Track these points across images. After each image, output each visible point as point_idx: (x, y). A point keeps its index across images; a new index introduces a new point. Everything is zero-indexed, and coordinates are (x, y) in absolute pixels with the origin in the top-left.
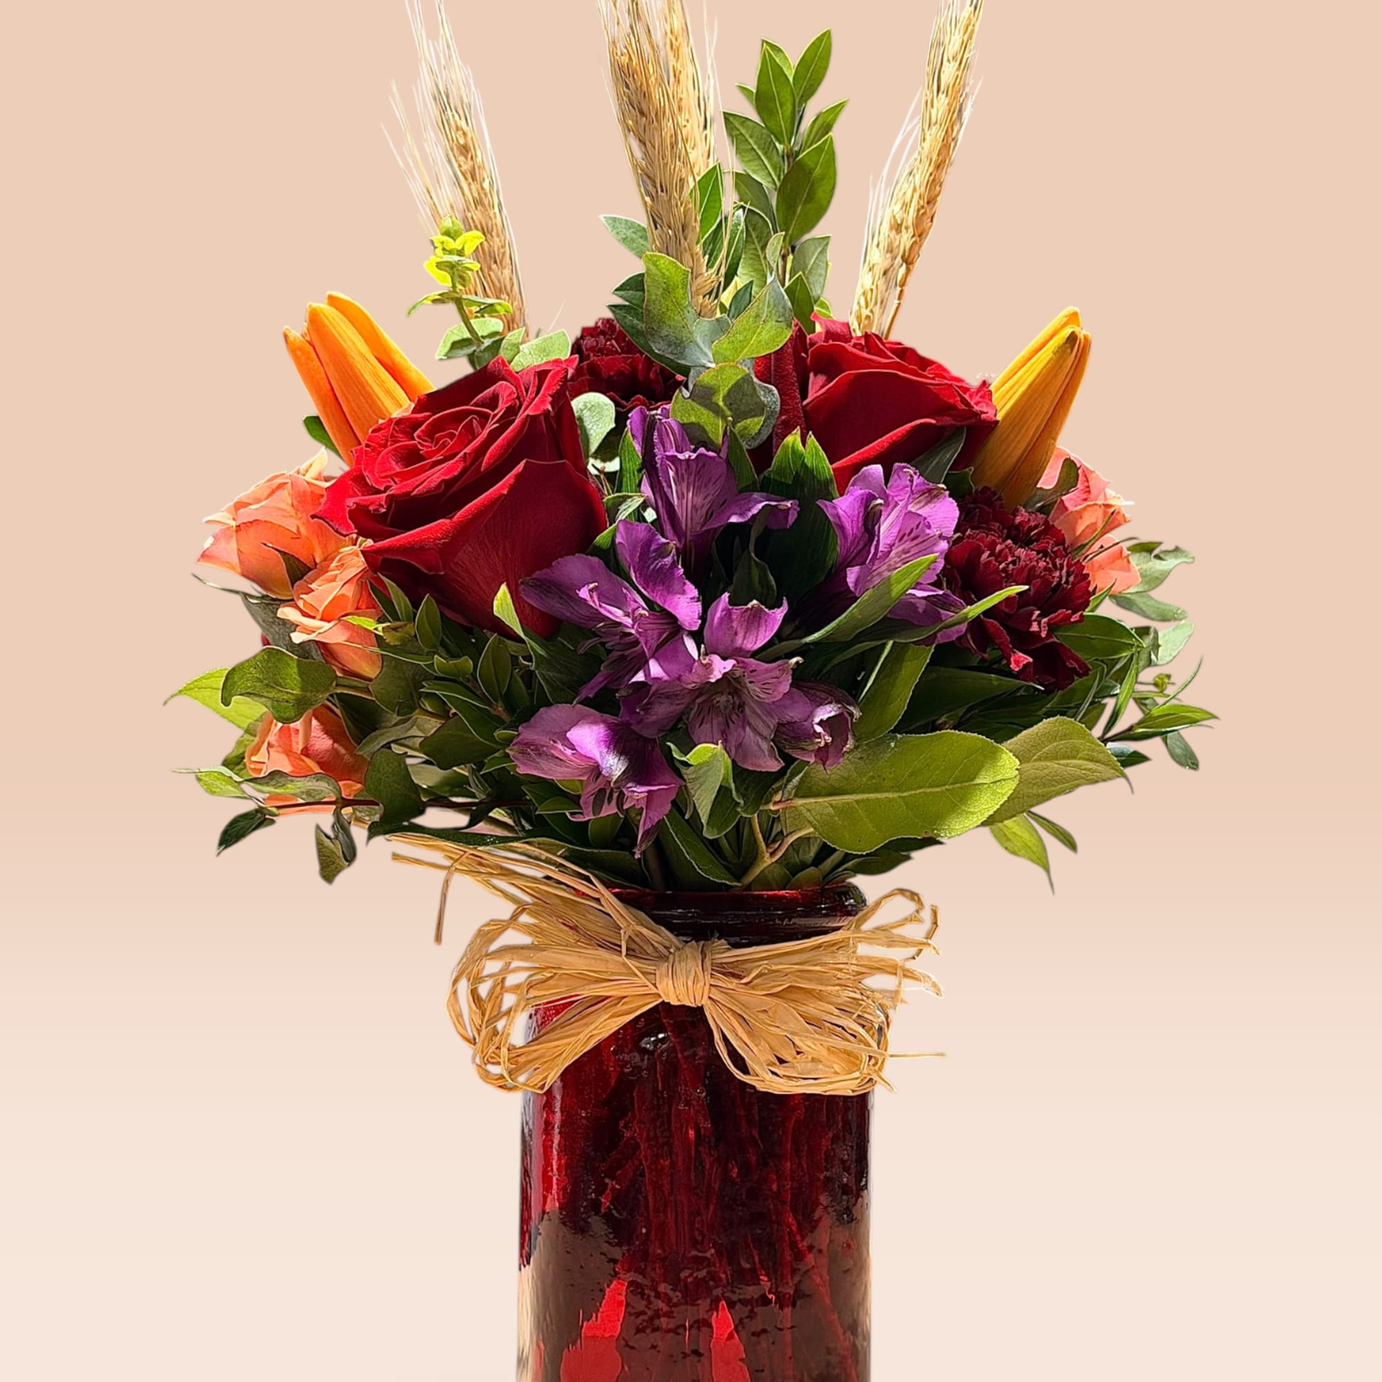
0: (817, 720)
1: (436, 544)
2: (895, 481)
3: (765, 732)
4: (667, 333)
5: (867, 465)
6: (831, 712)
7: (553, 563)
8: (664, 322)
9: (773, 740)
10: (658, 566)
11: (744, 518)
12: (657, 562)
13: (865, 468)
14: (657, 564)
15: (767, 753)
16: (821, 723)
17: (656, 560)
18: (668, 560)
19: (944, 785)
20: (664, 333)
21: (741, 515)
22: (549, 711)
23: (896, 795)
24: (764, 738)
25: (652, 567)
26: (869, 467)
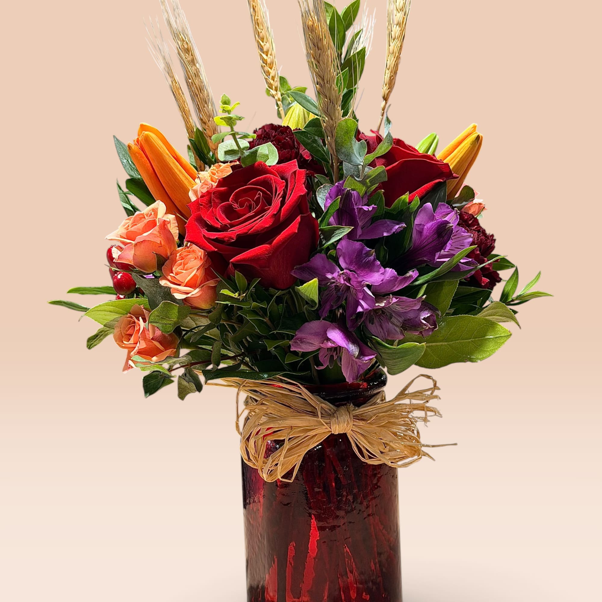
0: (423, 318)
1: (266, 257)
2: (439, 210)
3: (398, 324)
4: (344, 151)
5: (425, 204)
6: (428, 314)
7: (311, 259)
8: (343, 146)
9: (401, 327)
10: (367, 261)
11: (389, 233)
12: (366, 258)
13: (424, 205)
14: (366, 260)
15: (399, 332)
16: (424, 319)
17: (366, 257)
18: (372, 258)
19: (470, 339)
20: (343, 150)
21: (388, 232)
22: (310, 324)
23: (446, 343)
24: (397, 326)
25: (364, 261)
26: (426, 204)
